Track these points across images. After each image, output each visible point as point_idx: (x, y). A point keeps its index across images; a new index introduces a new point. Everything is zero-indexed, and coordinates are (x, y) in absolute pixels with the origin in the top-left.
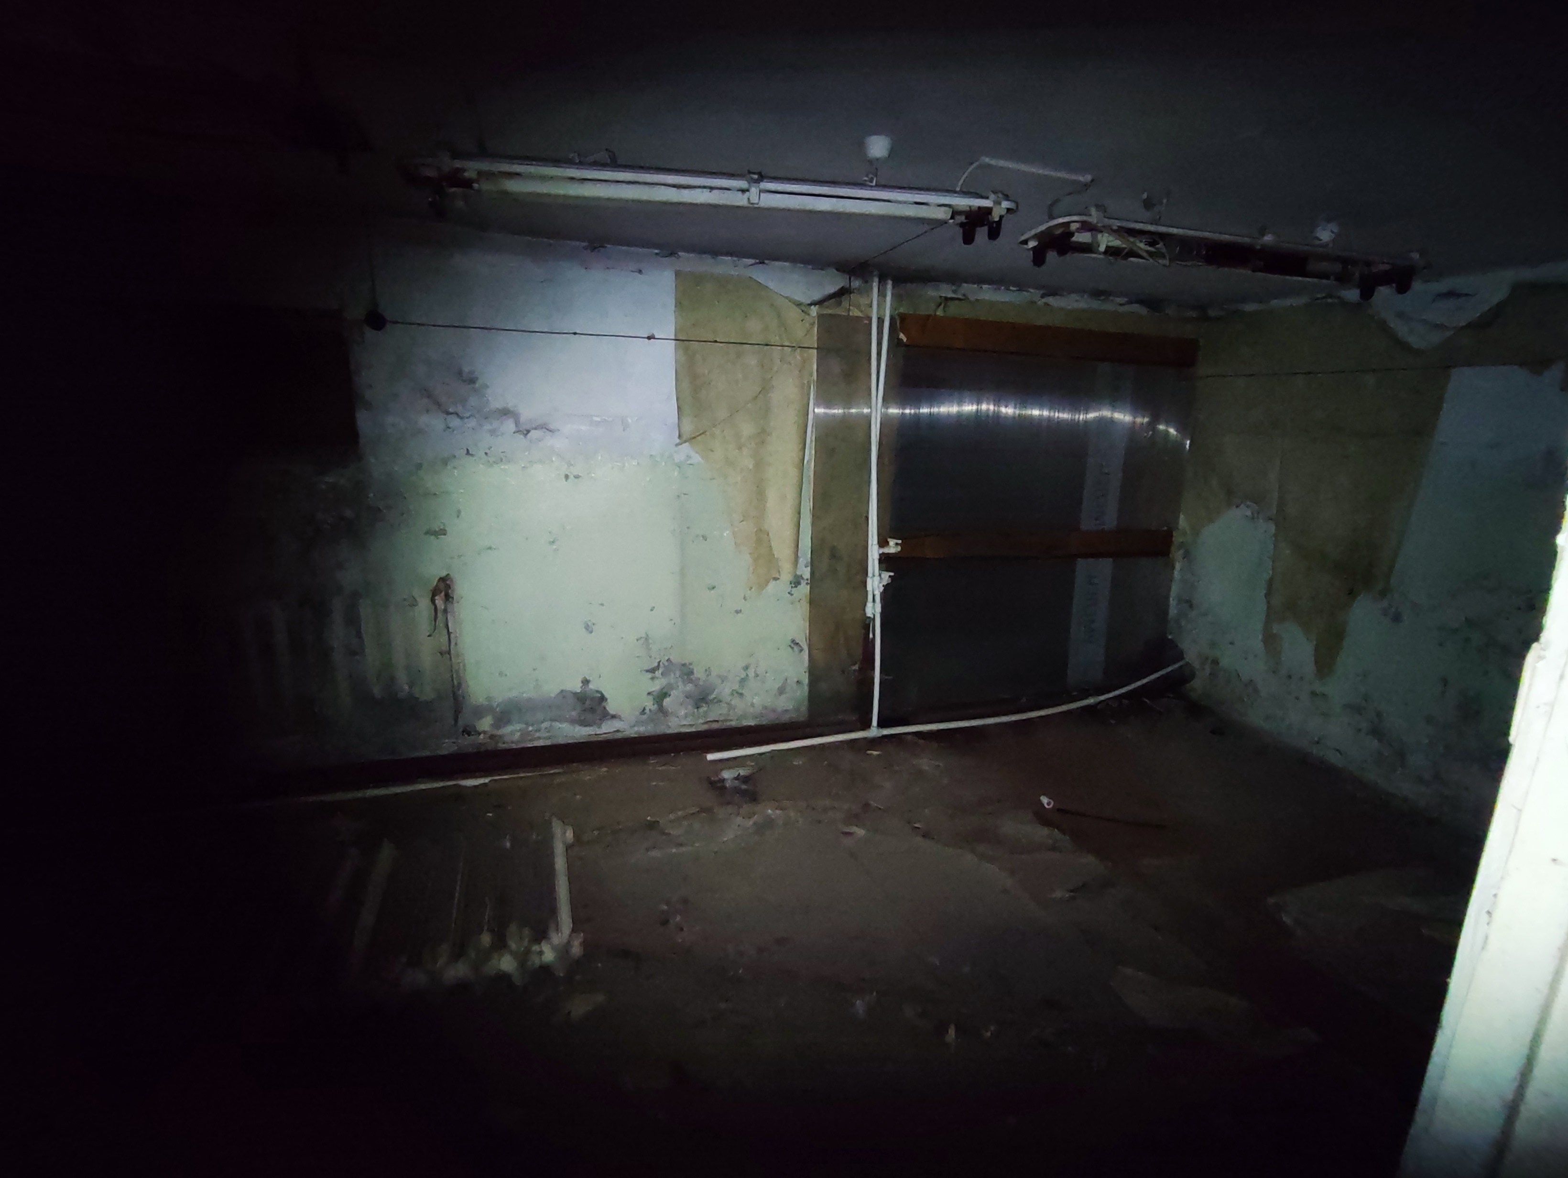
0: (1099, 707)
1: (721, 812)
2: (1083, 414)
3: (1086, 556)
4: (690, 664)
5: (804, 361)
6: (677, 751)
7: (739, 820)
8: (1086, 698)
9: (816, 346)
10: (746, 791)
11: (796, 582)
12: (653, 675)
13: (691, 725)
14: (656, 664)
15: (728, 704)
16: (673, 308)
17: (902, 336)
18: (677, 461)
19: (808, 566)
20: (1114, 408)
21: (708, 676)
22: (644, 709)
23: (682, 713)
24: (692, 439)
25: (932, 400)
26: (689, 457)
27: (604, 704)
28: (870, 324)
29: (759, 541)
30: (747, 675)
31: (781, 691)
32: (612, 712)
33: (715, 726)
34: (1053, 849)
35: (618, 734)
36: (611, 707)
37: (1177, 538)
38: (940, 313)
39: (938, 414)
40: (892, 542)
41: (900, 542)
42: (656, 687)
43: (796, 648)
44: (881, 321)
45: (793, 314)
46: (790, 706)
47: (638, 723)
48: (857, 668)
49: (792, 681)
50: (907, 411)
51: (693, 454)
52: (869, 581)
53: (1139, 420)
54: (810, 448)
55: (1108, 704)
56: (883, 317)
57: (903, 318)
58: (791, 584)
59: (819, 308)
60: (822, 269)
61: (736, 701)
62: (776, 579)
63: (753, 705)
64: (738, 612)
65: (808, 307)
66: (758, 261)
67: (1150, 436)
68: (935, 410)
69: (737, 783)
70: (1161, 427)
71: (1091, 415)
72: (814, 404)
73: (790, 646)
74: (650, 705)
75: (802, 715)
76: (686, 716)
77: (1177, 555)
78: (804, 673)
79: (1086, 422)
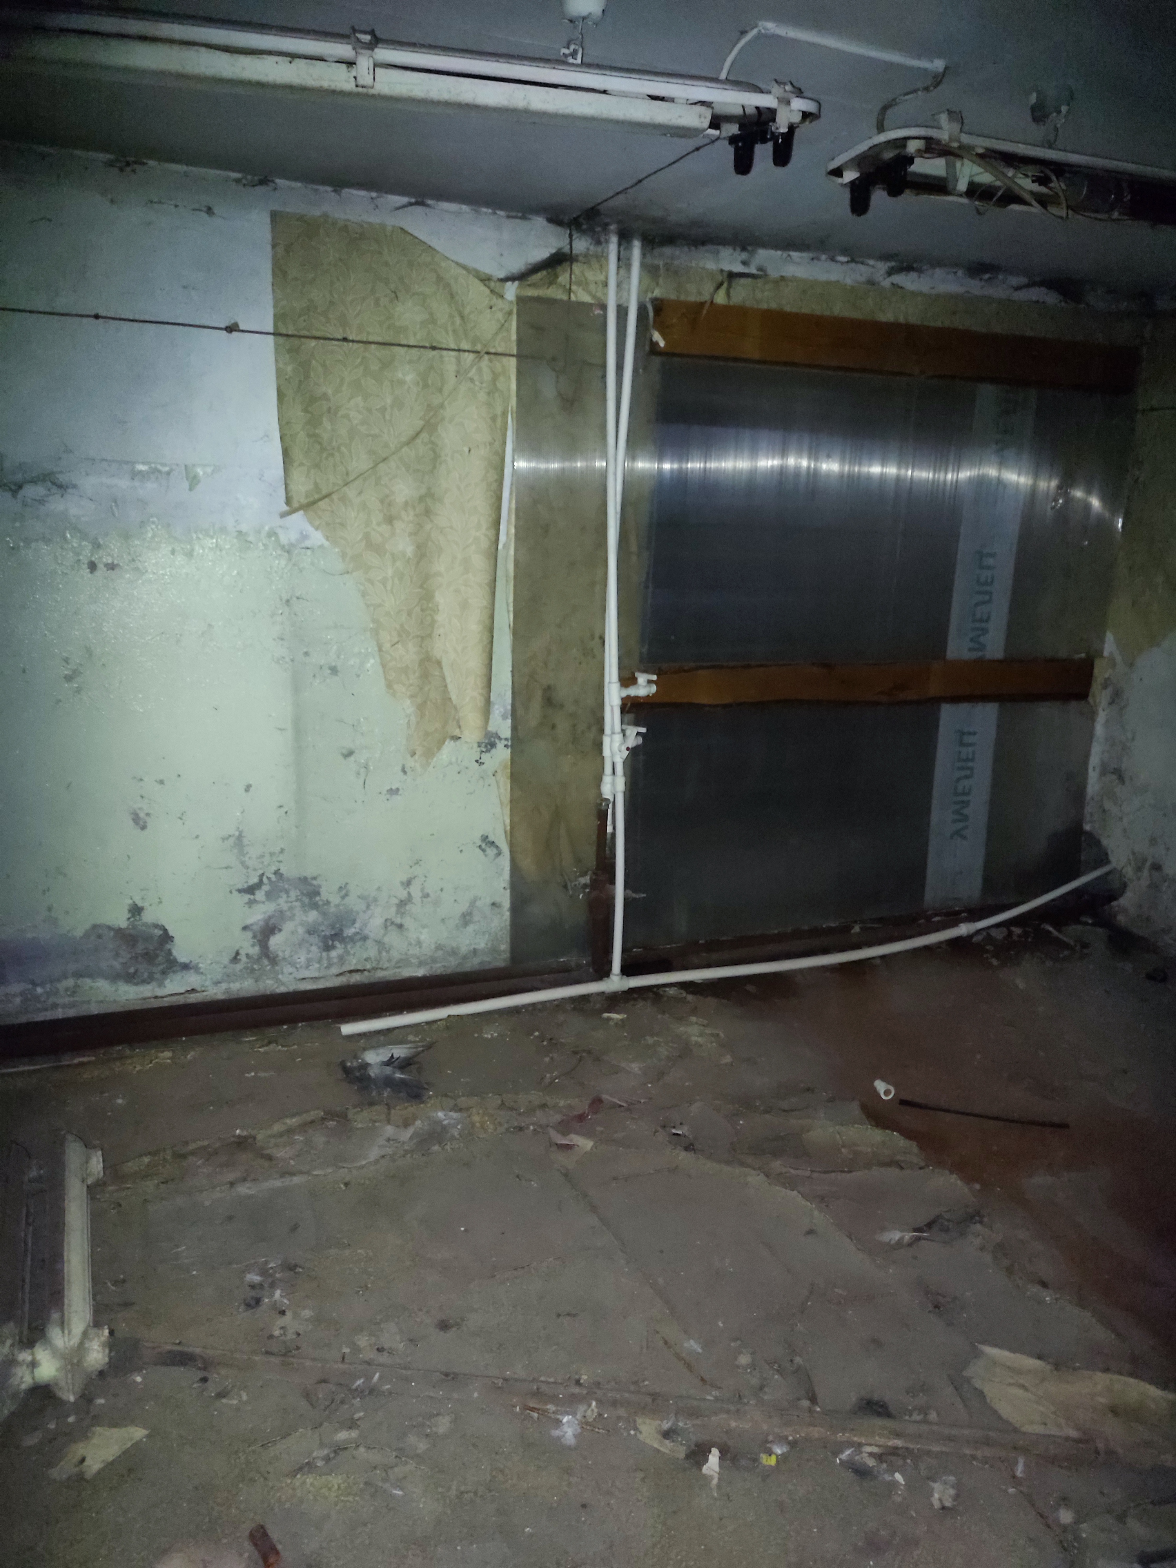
0: (975, 939)
1: (361, 1119)
2: (953, 471)
3: (955, 699)
4: (315, 878)
5: (495, 377)
6: (292, 1020)
7: (390, 1130)
8: (955, 924)
9: (515, 352)
10: (403, 1082)
11: (489, 743)
12: (252, 897)
13: (315, 979)
14: (256, 880)
15: (379, 942)
16: (269, 277)
17: (657, 337)
18: (284, 539)
19: (507, 718)
20: (1002, 464)
21: (343, 898)
22: (237, 953)
23: (302, 958)
24: (308, 506)
25: (708, 449)
26: (304, 537)
27: (168, 946)
28: (605, 317)
29: (425, 676)
30: (409, 893)
31: (466, 919)
32: (182, 959)
33: (356, 978)
34: (893, 1163)
35: (192, 995)
36: (181, 952)
37: (1101, 672)
38: (720, 298)
39: (718, 471)
40: (642, 679)
41: (654, 678)
42: (257, 915)
43: (491, 852)
44: (622, 313)
45: (477, 293)
46: (482, 943)
47: (229, 977)
48: (588, 881)
49: (484, 902)
50: (667, 466)
51: (310, 529)
52: (606, 741)
53: (1043, 485)
54: (509, 522)
55: (989, 935)
56: (625, 305)
57: (659, 306)
58: (479, 746)
59: (520, 284)
60: (523, 218)
61: (393, 939)
62: (457, 738)
63: (419, 943)
64: (393, 792)
65: (498, 284)
66: (413, 200)
67: (1061, 507)
68: (713, 465)
69: (388, 1070)
70: (1078, 493)
71: (965, 474)
72: (514, 450)
73: (480, 847)
74: (248, 947)
75: (501, 959)
76: (309, 961)
77: (1100, 697)
78: (502, 890)
79: (956, 484)
